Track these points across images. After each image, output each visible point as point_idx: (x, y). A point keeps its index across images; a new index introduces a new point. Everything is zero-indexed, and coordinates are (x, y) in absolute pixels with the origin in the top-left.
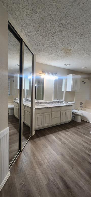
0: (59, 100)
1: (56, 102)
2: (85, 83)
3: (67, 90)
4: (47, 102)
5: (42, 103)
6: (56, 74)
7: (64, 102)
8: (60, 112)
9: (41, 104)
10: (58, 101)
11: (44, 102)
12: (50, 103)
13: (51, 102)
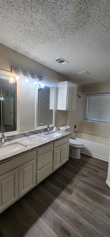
0: (46, 127)
1: (42, 131)
2: (80, 97)
3: (59, 109)
4: (24, 134)
5: (13, 137)
6: (40, 78)
7: (55, 128)
8: (52, 151)
9: (10, 140)
10: (46, 129)
11: (19, 135)
12: (30, 135)
13: (32, 132)
